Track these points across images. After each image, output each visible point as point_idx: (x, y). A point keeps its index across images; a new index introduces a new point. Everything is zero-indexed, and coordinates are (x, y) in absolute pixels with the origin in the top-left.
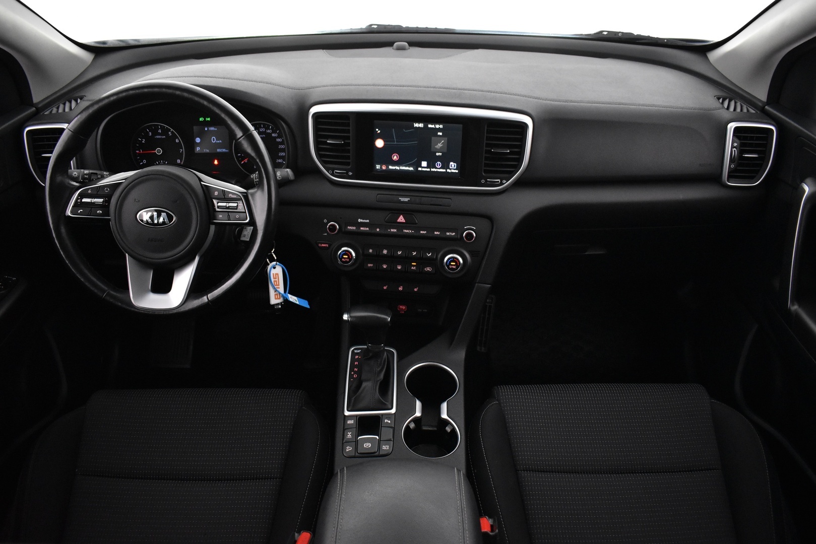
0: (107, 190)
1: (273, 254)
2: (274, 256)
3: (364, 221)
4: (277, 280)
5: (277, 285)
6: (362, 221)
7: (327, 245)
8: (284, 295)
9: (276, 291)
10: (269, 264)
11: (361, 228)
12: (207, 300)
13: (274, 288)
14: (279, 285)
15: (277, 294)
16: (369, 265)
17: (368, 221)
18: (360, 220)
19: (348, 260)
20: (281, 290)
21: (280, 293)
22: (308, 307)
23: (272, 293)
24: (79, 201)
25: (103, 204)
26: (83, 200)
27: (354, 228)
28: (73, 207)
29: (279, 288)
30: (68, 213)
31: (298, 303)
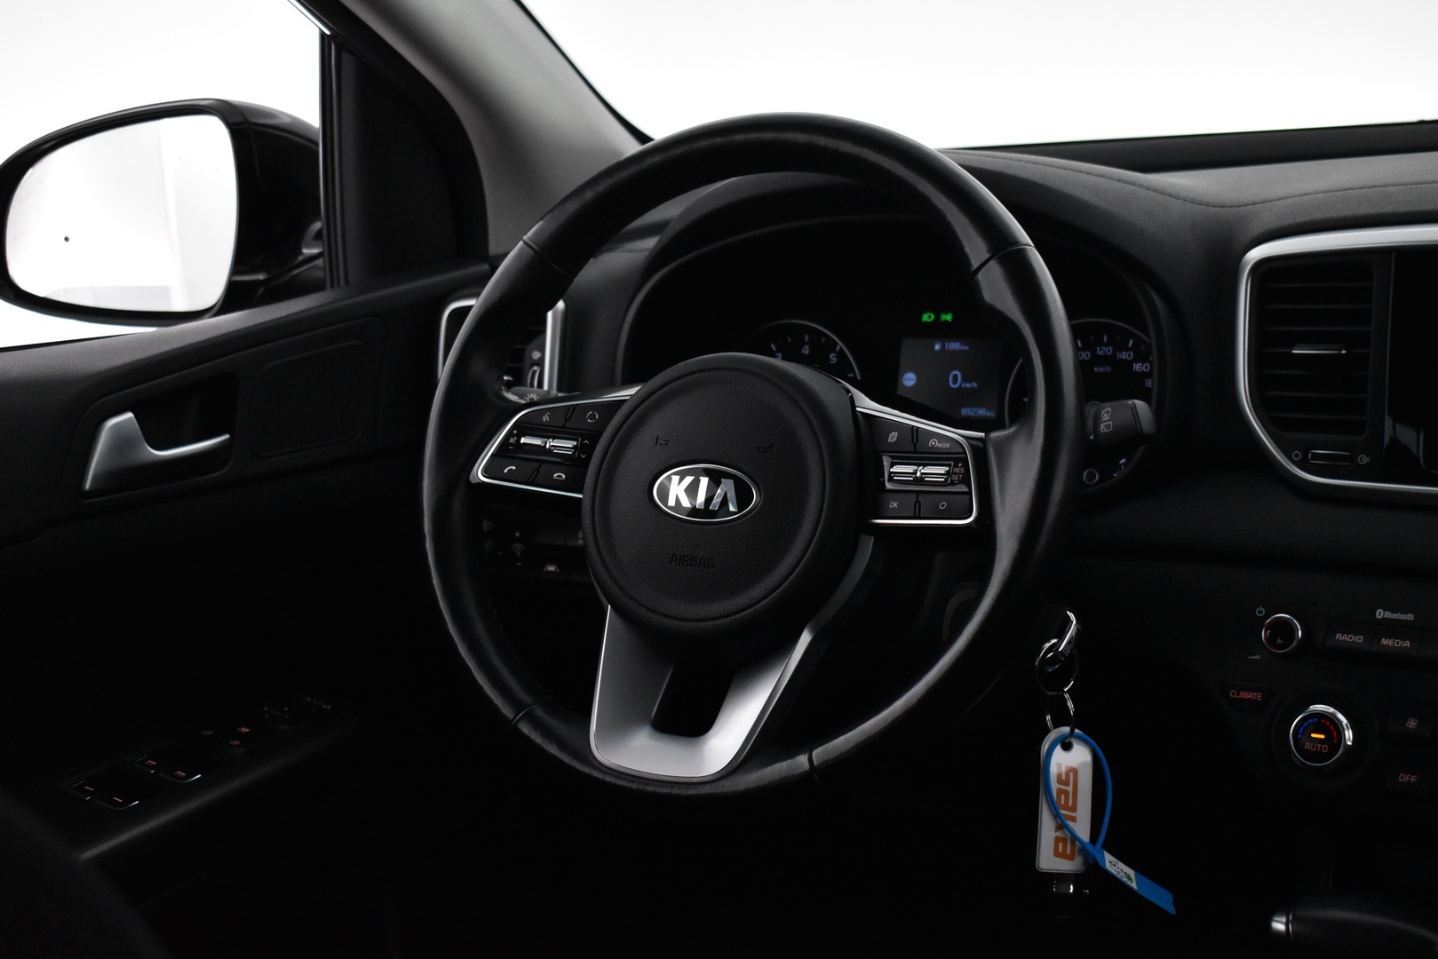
0: (592, 417)
1: (1067, 696)
2: (1070, 704)
3: (1395, 616)
4: (1070, 789)
5: (1066, 807)
6: (1388, 615)
7: (1259, 696)
8: (1090, 847)
9: (1061, 826)
10: (1048, 731)
11: (1384, 642)
12: (806, 766)
13: (1056, 816)
14: (1074, 809)
15: (1064, 840)
16: (1404, 778)
17: (1410, 617)
18: (1380, 614)
19: (1325, 749)
20: (1082, 829)
21: (1074, 838)
22: (1172, 910)
23: (1047, 831)
24: (512, 440)
25: (574, 453)
26: (523, 440)
27: (1359, 639)
28: (492, 455)
29: (1074, 819)
30: (479, 474)
31: (1134, 885)
